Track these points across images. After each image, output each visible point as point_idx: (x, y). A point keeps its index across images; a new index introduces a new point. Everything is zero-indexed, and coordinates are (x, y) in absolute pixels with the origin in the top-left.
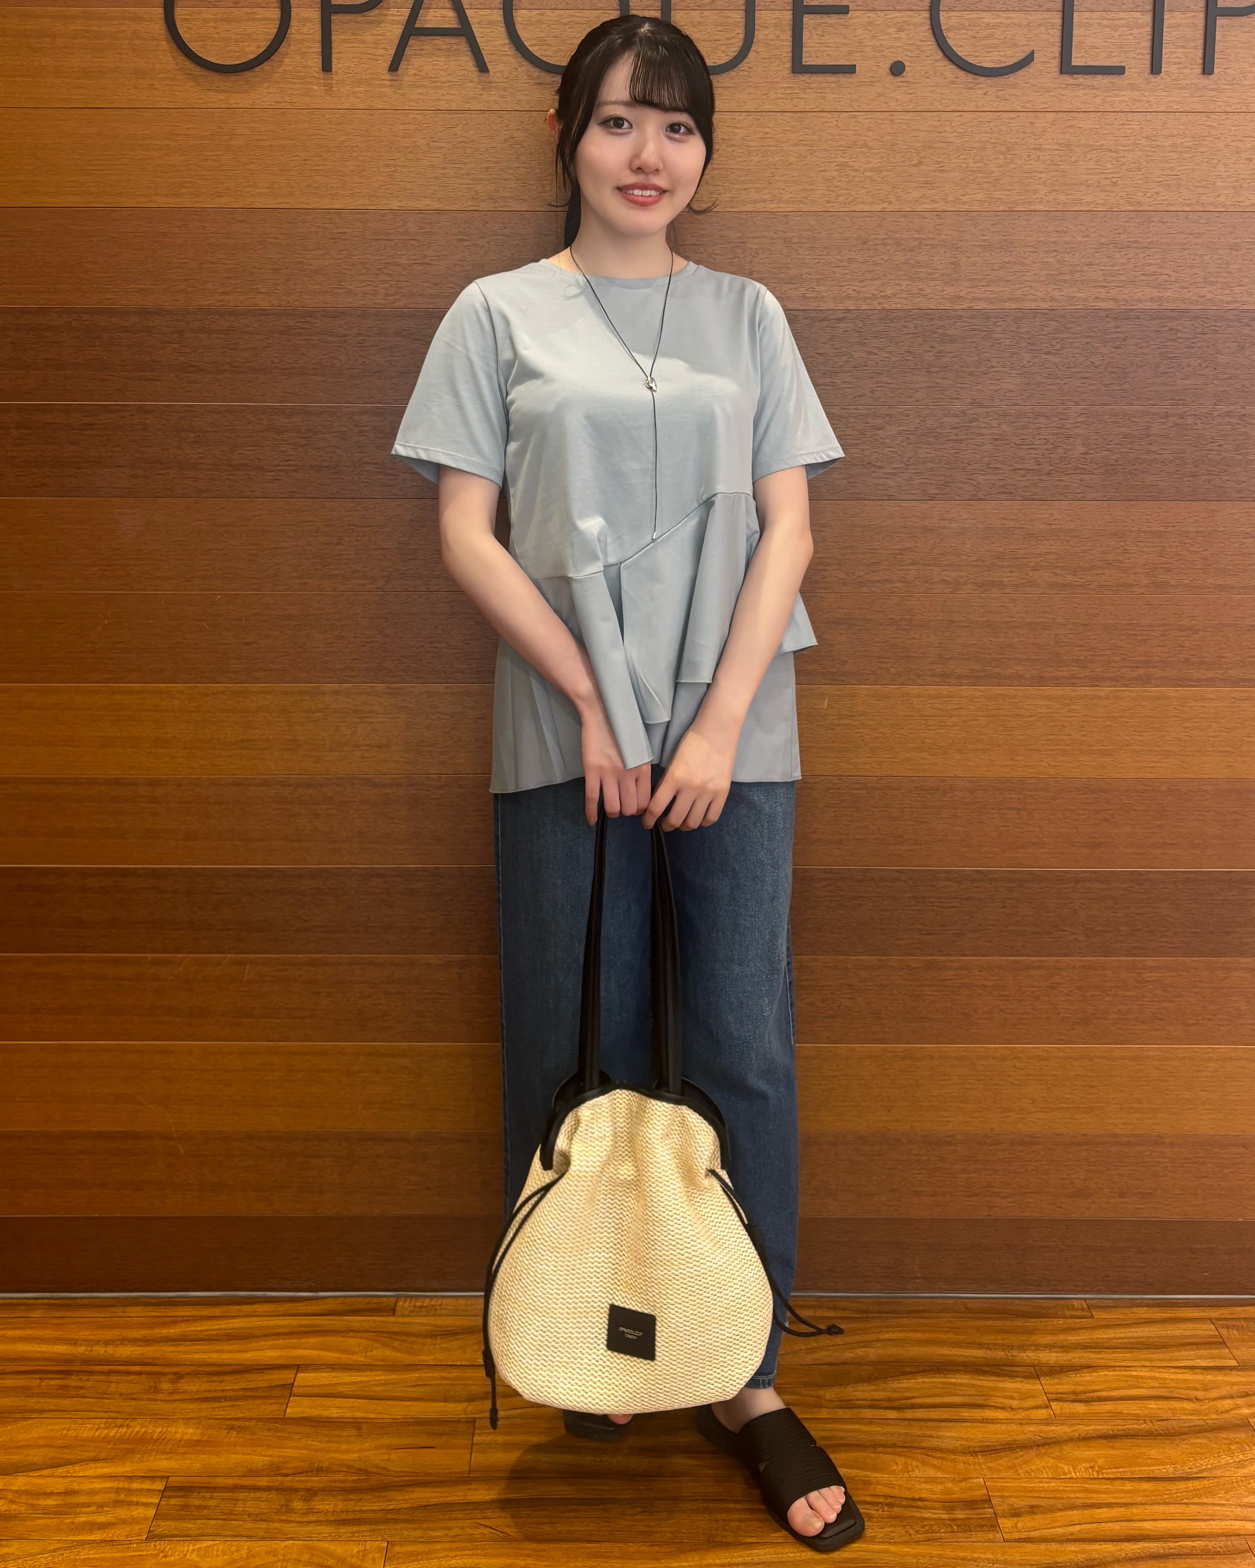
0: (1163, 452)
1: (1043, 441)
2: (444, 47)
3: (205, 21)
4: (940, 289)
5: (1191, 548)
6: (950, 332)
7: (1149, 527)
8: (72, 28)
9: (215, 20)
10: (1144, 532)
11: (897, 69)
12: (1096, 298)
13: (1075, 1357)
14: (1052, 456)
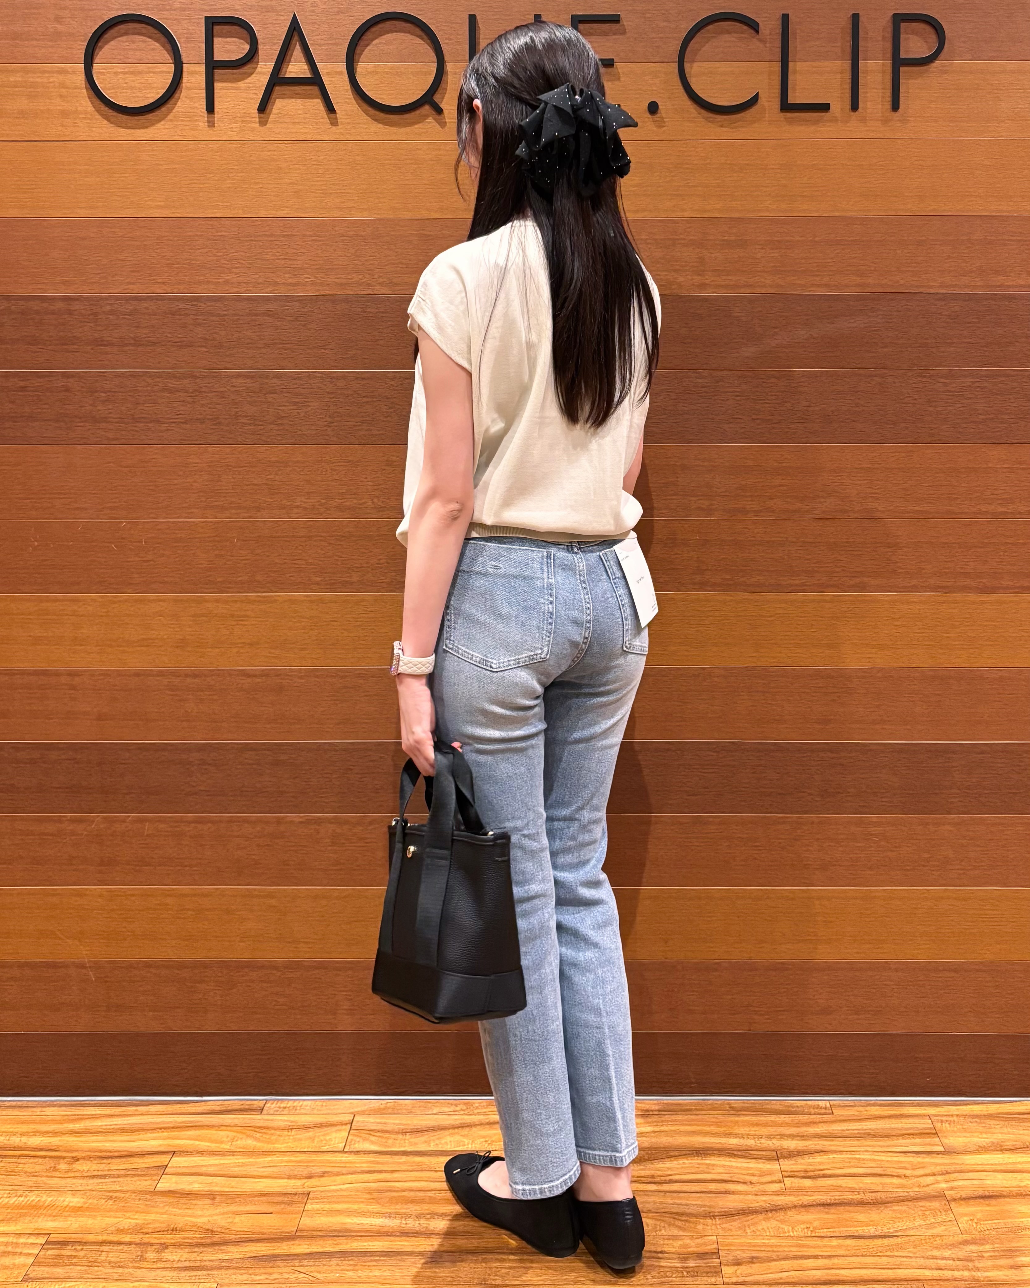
0: (869, 405)
1: (773, 398)
2: (300, 92)
3: (116, 73)
4: (690, 278)
5: (894, 482)
6: (698, 312)
7: (860, 464)
8: (12, 79)
9: (122, 73)
10: (856, 468)
11: (653, 108)
12: (813, 285)
13: (811, 1144)
14: (782, 409)
